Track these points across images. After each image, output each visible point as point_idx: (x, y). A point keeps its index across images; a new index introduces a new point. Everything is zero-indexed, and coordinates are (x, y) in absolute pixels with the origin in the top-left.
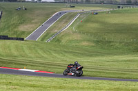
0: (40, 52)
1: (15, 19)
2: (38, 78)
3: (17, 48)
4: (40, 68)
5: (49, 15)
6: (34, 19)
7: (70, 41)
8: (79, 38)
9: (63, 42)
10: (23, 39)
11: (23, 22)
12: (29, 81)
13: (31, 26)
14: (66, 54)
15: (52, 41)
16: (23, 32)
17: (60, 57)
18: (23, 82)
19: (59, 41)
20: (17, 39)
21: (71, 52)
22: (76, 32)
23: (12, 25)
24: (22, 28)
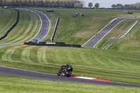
0: (97, 60)
1: (72, 25)
2: (95, 86)
3: (74, 55)
4: (98, 76)
5: (106, 22)
6: (91, 26)
7: (128, 49)
8: (137, 46)
9: (121, 49)
10: (79, 46)
11: (80, 29)
12: (86, 89)
13: (88, 32)
14: (124, 62)
15: (109, 48)
16: (80, 39)
17: (117, 64)
18: (80, 89)
19: (116, 48)
20: (74, 46)
21: (129, 60)
22: (134, 39)
23: (69, 32)
24: (79, 35)
